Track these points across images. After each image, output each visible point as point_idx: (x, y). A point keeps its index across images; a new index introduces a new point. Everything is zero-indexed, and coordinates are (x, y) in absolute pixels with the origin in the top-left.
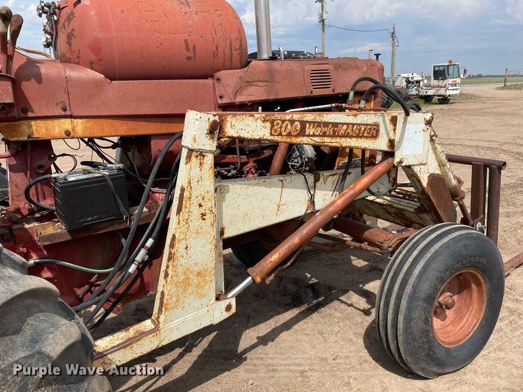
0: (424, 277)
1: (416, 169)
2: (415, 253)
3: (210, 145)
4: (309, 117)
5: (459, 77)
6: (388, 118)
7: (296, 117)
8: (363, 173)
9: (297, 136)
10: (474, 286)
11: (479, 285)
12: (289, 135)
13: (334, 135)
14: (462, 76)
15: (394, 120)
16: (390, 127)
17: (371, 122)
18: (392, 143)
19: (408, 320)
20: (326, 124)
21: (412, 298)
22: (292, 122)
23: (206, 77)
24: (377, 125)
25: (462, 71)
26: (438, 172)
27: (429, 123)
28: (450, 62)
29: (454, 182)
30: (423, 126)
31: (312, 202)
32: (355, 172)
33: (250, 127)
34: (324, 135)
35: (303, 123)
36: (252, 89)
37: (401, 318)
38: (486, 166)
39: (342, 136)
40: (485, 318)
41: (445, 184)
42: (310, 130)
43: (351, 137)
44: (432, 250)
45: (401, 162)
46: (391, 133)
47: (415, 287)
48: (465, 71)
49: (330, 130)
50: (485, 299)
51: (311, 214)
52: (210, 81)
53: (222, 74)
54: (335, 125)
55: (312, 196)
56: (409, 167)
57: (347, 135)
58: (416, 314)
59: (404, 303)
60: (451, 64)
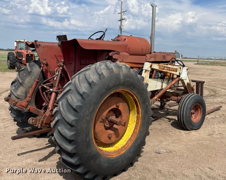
0: (189, 103)
1: (184, 81)
2: (187, 98)
3: (150, 69)
4: (165, 66)
5: (179, 58)
6: (179, 68)
7: (163, 65)
8: (173, 81)
9: (163, 69)
10: (199, 109)
11: (200, 109)
12: (162, 69)
13: (169, 70)
14: (180, 58)
15: (180, 68)
16: (180, 70)
17: (176, 68)
18: (180, 73)
19: (186, 113)
20: (168, 67)
21: (187, 108)
22: (162, 66)
23: (144, 56)
24: (177, 69)
25: (180, 56)
26: (189, 82)
27: (187, 70)
28: (176, 51)
29: (192, 86)
30: (186, 70)
31: (162, 86)
32: (170, 80)
33: (156, 66)
34: (167, 70)
35: (164, 67)
36: (152, 59)
37: (184, 113)
38: (199, 83)
39: (171, 71)
40: (202, 117)
41: (190, 86)
42: (165, 69)
43: (172, 71)
44: (191, 98)
45: (181, 78)
46: (180, 71)
47: (187, 105)
48: (182, 56)
49: (168, 69)
50: (202, 112)
51: (162, 89)
52: (145, 56)
53: (147, 55)
54: (170, 68)
55: (162, 84)
56: (183, 80)
57: (171, 70)
58: (188, 112)
59: (185, 109)
60: (176, 52)
